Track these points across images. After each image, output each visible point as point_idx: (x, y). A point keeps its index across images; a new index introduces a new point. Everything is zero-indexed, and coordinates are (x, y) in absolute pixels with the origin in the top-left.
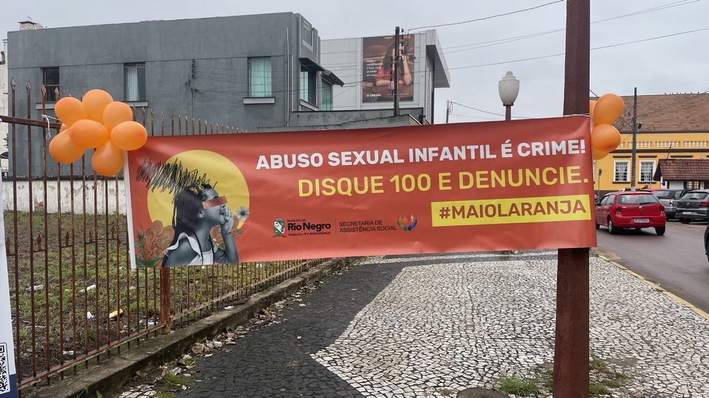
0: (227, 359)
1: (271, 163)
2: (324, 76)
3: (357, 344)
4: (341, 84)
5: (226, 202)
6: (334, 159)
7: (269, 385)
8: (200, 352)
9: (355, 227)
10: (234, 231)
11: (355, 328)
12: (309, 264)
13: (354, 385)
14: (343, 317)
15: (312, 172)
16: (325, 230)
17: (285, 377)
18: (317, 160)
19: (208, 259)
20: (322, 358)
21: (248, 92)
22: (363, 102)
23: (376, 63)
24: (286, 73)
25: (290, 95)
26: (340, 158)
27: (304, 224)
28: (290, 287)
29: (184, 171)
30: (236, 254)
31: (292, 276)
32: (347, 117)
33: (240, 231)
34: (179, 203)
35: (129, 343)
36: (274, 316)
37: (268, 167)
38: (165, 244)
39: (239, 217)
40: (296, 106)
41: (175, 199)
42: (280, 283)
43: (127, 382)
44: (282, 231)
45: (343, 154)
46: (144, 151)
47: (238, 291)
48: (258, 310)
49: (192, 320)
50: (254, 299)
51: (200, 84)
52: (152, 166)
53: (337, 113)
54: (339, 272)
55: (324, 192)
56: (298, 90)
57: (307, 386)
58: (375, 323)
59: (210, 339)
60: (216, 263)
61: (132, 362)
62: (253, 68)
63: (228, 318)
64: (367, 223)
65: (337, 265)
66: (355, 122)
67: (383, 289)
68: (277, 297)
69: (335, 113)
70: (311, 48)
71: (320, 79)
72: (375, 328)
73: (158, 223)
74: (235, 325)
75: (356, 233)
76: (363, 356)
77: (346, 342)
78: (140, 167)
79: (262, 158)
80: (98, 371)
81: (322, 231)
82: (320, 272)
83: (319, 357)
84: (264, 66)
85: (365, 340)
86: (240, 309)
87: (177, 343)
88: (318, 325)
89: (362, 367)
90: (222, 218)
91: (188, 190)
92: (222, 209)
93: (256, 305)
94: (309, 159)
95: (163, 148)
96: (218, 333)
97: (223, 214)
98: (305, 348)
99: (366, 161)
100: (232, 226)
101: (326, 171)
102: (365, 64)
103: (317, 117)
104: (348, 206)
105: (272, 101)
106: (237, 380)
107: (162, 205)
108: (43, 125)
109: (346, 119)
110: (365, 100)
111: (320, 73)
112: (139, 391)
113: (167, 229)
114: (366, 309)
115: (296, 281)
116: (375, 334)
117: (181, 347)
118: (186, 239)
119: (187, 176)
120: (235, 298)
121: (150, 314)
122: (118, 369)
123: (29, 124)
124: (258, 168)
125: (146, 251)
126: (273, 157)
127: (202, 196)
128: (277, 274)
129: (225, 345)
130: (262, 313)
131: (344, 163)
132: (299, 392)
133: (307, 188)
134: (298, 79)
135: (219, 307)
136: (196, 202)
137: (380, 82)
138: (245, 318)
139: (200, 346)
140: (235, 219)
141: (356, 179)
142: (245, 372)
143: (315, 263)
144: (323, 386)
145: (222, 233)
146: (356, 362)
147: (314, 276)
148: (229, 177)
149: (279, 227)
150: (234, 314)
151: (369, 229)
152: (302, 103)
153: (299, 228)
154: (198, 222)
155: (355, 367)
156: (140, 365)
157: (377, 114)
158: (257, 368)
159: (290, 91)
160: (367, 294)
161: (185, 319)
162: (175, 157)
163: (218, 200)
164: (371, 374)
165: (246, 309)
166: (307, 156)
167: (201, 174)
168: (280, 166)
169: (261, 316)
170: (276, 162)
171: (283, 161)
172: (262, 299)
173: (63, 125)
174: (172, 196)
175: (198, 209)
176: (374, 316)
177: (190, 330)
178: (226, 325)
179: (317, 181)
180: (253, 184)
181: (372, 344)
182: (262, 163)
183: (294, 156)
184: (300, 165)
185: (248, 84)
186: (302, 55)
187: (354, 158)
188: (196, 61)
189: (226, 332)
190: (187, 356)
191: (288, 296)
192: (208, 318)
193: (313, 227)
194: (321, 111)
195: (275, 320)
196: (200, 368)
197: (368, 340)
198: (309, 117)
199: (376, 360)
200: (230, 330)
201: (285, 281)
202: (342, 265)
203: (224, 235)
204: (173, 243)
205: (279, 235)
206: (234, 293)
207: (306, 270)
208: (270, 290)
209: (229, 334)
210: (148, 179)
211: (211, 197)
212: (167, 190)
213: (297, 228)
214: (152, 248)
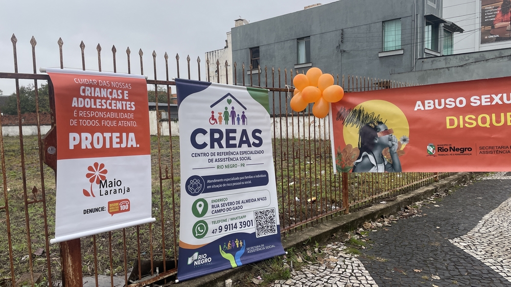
0: (387, 235)
1: (425, 106)
2: (445, 26)
3: (486, 237)
4: (461, 31)
5: (393, 132)
6: (475, 101)
7: (421, 255)
8: (368, 227)
9: (493, 150)
10: (398, 152)
11: (483, 226)
12: (439, 177)
13: (488, 264)
14: (472, 217)
15: (457, 111)
16: (467, 152)
17: (432, 251)
18: (461, 102)
19: (381, 169)
20: (458, 243)
21: (382, 48)
22: (481, 43)
23: (494, 8)
24: (413, 29)
25: (417, 46)
26: (480, 100)
27: (450, 148)
28: (425, 192)
29: (365, 113)
30: (400, 166)
31: (426, 185)
32: (467, 58)
33: (402, 152)
34: (363, 134)
35: (327, 217)
36: (416, 211)
37: (423, 109)
38: (354, 158)
39: (402, 142)
40: (421, 54)
41: (360, 131)
42: (417, 189)
43: (329, 239)
44: (433, 152)
45: (483, 97)
46: (342, 102)
47: (389, 192)
48: (403, 206)
49: (360, 208)
50: (400, 198)
51: (347, 47)
52: (346, 111)
53: (458, 56)
54: (464, 184)
55: (467, 125)
56: (423, 42)
57: (449, 259)
58: (501, 224)
59: (374, 220)
60: (386, 172)
61: (331, 228)
62: (386, 28)
63: (384, 209)
64: (502, 147)
65: (462, 179)
66: (475, 62)
67: (507, 199)
68: (417, 198)
69: (456, 56)
70: (435, 6)
71: (442, 31)
72: (501, 227)
73: (350, 146)
74: (388, 214)
75: (493, 155)
76: (493, 246)
77: (477, 235)
78: (339, 112)
79: (419, 103)
80: (313, 230)
81: (465, 152)
82: (448, 183)
83: (456, 242)
84: (395, 26)
85: (493, 235)
86: (391, 204)
87: (355, 220)
88: (452, 221)
89: (493, 253)
90: (390, 143)
91: (367, 125)
92: (390, 137)
93: (402, 202)
94: (455, 102)
95: (351, 100)
96: (378, 218)
97: (391, 140)
98: (443, 235)
99: (502, 101)
100: (397, 148)
101: (469, 109)
102: (483, 12)
103: (440, 61)
104: (487, 135)
105: (401, 52)
106: (397, 248)
107: (352, 135)
108: (286, 91)
109: (466, 60)
110: (483, 41)
111: (442, 25)
112: (337, 245)
113: (355, 149)
114: (492, 212)
115: (430, 188)
116: (501, 232)
117: (357, 223)
118: (367, 156)
119: (367, 117)
120: (387, 196)
121: (333, 202)
122: (324, 231)
123: (280, 90)
124: (416, 109)
125: (342, 162)
126: (426, 102)
127: (377, 129)
128: (415, 183)
129: (384, 226)
130: (407, 209)
131: (483, 104)
132: (444, 262)
133: (452, 122)
134: (423, 33)
135: (377, 201)
136: (373, 133)
137: (498, 25)
138: (395, 210)
139: (368, 225)
140: (399, 143)
141: (494, 115)
142: (402, 244)
143: (444, 176)
144: (462, 261)
145: (390, 153)
146: (487, 249)
147: (444, 186)
148: (395, 116)
149: (431, 149)
150: (388, 207)
151: (504, 152)
152: (426, 51)
153: (446, 150)
154: (374, 145)
155: (487, 252)
156: (335, 230)
157: (497, 54)
158: (409, 243)
159: (417, 43)
160: (492, 202)
161: (356, 207)
162: (360, 105)
163: (387, 132)
164: (501, 259)
165: (395, 205)
166: (453, 100)
167: (376, 115)
168: (432, 107)
169: (406, 210)
170: (429, 105)
171: (434, 104)
172: (406, 199)
173: (296, 89)
174: (358, 129)
175: (375, 137)
176: (500, 219)
177: (361, 214)
178: (383, 213)
179: (461, 117)
180: (412, 121)
181: (500, 239)
182: (419, 106)
183: (443, 100)
184: (447, 106)
185: (383, 42)
186: (426, 13)
187: (492, 99)
188: (344, 30)
189: (384, 218)
190: (361, 229)
191: (424, 198)
192: (370, 208)
193: (457, 150)
194: (443, 56)
195: (416, 214)
196: (371, 237)
197: (496, 236)
198: (432, 62)
199: (504, 249)
200: (386, 217)
201: (421, 188)
202: (466, 179)
203: (392, 154)
204: (359, 158)
205: (431, 154)
206: (386, 193)
207: (436, 181)
208: (410, 193)
209: (385, 219)
210: (343, 119)
211: (383, 130)
212: (355, 126)
213: (444, 150)
214: (346, 161)
